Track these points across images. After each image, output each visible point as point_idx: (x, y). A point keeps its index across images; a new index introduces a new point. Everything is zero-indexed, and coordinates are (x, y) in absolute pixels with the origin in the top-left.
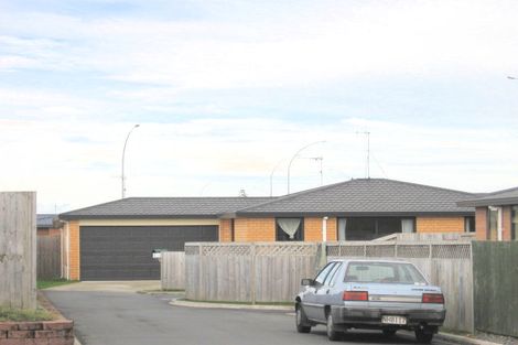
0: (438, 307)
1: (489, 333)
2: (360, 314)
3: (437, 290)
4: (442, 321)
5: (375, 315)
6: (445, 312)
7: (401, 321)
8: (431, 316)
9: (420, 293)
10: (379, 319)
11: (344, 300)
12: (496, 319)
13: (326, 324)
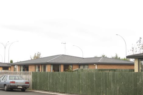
0: (28, 85)
1: (36, 89)
2: (13, 86)
3: (28, 81)
4: (29, 87)
5: (16, 86)
6: (29, 86)
7: (21, 87)
8: (27, 86)
9: (25, 82)
10: (17, 87)
11: (10, 83)
12: (38, 87)
13: (4, 88)
